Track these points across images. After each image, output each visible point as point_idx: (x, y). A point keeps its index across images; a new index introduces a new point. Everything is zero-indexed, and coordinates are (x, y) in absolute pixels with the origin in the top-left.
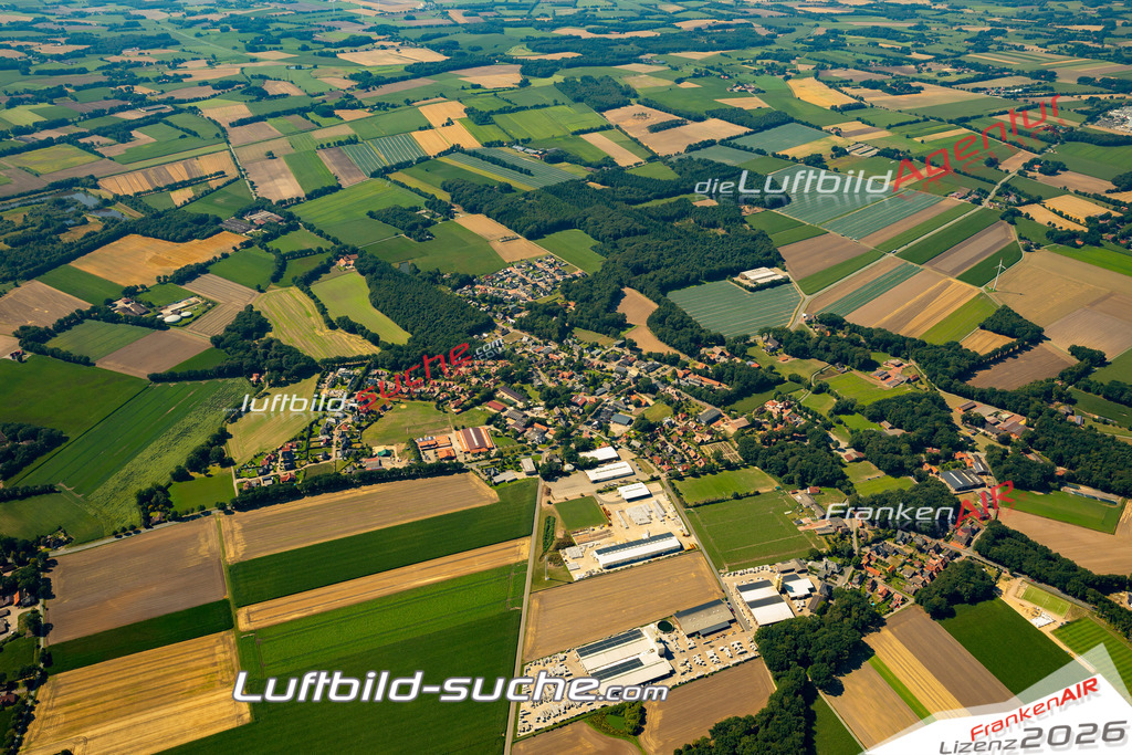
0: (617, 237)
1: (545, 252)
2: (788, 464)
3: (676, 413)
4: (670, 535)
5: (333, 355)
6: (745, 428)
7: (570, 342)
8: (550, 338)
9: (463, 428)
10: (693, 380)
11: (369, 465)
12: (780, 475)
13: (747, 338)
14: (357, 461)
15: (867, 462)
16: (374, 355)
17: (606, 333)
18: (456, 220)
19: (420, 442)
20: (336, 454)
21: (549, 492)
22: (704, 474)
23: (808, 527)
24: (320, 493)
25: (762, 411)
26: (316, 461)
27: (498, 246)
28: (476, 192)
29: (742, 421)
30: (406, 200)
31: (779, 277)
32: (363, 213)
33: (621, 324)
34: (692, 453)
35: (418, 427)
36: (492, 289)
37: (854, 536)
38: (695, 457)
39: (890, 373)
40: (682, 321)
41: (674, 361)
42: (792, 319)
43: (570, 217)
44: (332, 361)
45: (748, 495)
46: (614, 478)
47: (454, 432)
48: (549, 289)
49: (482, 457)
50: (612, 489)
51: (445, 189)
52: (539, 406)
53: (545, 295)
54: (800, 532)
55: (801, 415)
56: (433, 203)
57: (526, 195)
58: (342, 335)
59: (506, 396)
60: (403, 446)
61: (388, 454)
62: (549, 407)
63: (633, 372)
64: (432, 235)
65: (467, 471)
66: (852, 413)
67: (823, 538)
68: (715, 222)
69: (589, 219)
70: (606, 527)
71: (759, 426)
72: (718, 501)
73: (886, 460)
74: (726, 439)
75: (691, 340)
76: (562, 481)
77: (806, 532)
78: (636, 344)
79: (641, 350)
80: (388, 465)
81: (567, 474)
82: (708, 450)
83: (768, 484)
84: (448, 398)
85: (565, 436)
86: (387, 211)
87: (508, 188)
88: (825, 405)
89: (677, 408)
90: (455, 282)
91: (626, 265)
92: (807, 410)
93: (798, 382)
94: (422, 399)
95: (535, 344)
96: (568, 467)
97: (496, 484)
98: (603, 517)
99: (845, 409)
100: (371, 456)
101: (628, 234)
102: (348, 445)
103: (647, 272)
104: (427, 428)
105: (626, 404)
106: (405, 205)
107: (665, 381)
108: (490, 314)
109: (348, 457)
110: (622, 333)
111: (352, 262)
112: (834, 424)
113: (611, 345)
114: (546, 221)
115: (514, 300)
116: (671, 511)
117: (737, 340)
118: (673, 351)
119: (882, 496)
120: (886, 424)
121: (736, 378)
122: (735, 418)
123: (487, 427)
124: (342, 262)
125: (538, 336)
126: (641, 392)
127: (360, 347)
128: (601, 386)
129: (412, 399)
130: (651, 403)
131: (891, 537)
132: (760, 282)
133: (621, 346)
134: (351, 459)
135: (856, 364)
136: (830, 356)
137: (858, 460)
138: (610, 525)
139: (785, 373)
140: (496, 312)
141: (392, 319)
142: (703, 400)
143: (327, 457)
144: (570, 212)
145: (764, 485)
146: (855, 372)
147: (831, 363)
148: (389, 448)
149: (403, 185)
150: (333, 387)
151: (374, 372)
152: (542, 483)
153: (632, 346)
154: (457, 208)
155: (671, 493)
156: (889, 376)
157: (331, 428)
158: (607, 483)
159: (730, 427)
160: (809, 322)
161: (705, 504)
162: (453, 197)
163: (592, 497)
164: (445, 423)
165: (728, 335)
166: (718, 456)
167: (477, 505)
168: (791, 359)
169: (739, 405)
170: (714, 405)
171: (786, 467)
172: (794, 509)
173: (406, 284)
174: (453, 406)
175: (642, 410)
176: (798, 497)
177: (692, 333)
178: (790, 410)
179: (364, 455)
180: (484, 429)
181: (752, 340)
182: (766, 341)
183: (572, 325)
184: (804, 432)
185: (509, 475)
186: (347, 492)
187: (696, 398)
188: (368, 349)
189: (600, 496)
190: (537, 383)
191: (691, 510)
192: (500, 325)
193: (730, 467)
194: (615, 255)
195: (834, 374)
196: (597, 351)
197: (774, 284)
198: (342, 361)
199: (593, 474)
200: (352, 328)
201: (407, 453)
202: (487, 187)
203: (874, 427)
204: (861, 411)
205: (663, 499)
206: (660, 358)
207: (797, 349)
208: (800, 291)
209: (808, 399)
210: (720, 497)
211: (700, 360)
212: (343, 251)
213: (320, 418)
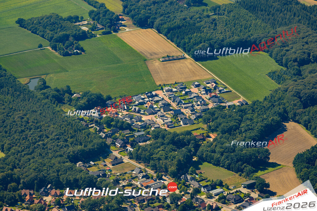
0: (304, 62)
7: (189, 177)
17: (239, 170)
18: (120, 35)
27: (155, 65)
32: (13, 21)
33: (262, 163)
36: (125, 113)
48: (193, 117)
53: (184, 123)
56: (99, 14)
64: (82, 50)
78: (268, 186)
79: (274, 194)
86: (40, 21)
90: (82, 102)
91: (298, 94)
95: (147, 177)
106: (65, 15)
108: (109, 141)
110: (259, 173)
115: (145, 127)
125: (154, 168)
133: (251, 187)
140: (116, 139)
154: (127, 20)
162: (125, 7)
173: (24, 100)
183: (202, 160)
192: (116, 153)
196: (219, 190)
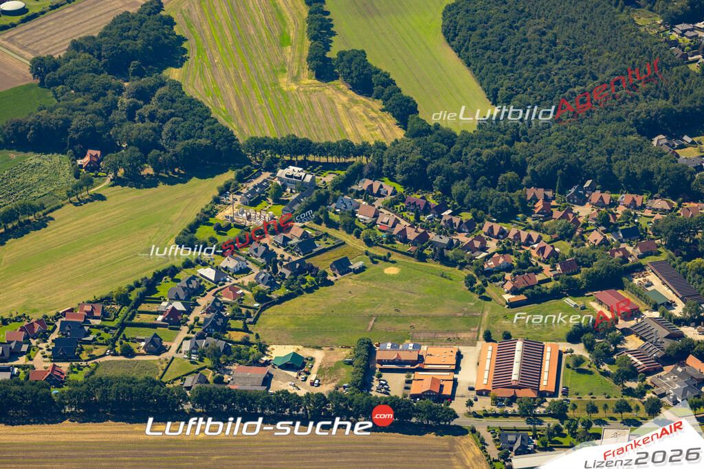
9: (505, 337)
11: (241, 378)
14: (218, 367)
19: (385, 352)
20: (179, 343)
24: (100, 419)
26: (128, 353)
35: (404, 319)
47: (480, 343)
49: (514, 408)
59: (657, 287)
60: (344, 354)
61: (296, 364)
65: (459, 432)
80: (284, 383)
84: (509, 268)
94: (445, 261)
100: (256, 363)
102: (217, 326)
104: (419, 325)
109: (202, 356)
123: (565, 346)
129: (422, 258)
134: (208, 362)
143: (157, 347)
148: (305, 353)
150: (254, 203)
151: (363, 185)
157: (200, 291)
164: (470, 319)
174: (509, 286)
179: (241, 358)
180: (554, 349)
213: (188, 264)
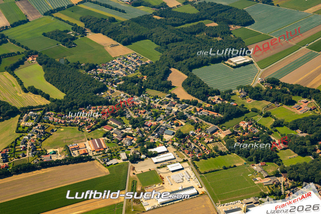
0: (167, 43)
1: (132, 52)
2: (250, 152)
3: (196, 129)
4: (192, 187)
5: (26, 105)
6: (230, 135)
7: (144, 95)
8: (134, 94)
9: (92, 139)
10: (205, 112)
11: (45, 158)
12: (246, 157)
13: (231, 91)
14: (39, 157)
15: (289, 150)
16: (47, 105)
17: (162, 91)
18: (87, 36)
19: (71, 147)
20: (29, 154)
21: (134, 169)
22: (209, 158)
23: (259, 182)
24: (21, 173)
25: (238, 126)
26: (19, 158)
27: (108, 49)
28: (97, 22)
29: (228, 132)
30: (62, 27)
31: (248, 60)
32: (40, 34)
33: (169, 86)
34: (203, 148)
35: (70, 139)
36: (106, 70)
37: (282, 185)
38: (205, 149)
39: (301, 106)
40: (199, 84)
41: (195, 103)
42: (254, 81)
43: (144, 33)
44: (26, 108)
45: (230, 167)
46: (165, 161)
47: (87, 141)
48: (134, 70)
49: (101, 153)
50: (164, 166)
51: (82, 21)
52: (129, 127)
53: (132, 73)
54: (256, 184)
55: (257, 128)
56: (76, 28)
57: (122, 23)
58: (31, 95)
59: (113, 123)
60: (62, 149)
61: (55, 153)
62: (134, 128)
63: (175, 109)
64: (75, 44)
65: (93, 160)
66: (282, 126)
67: (267, 187)
68: (216, 34)
69: (153, 34)
70: (162, 185)
71: (236, 134)
72: (216, 171)
73: (298, 148)
74: (220, 141)
75: (204, 93)
76: (140, 163)
77: (258, 184)
79: (179, 99)
80: (54, 158)
81: (143, 160)
82: (211, 146)
83: (240, 162)
84: (84, 125)
85: (142, 141)
86: (53, 32)
87: (113, 20)
88: (269, 123)
89: (197, 126)
90: (87, 68)
91: (172, 57)
92: (260, 125)
93: (256, 112)
94: (71, 126)
95: (127, 97)
96: (143, 156)
97: (108, 166)
98: (160, 180)
99: (279, 124)
100: (46, 154)
101: (173, 41)
102: (34, 149)
103: (182, 60)
104: (74, 140)
105: (172, 125)
106: (62, 30)
107: (190, 113)
108: (105, 83)
109: (35, 155)
110: (170, 91)
111: (35, 59)
112: (273, 132)
113: (164, 96)
114: (132, 36)
115: (117, 76)
116: (193, 176)
117: (226, 92)
118: (194, 99)
119: (296, 166)
120: (299, 131)
121: (225, 111)
122: (225, 130)
124: (30, 59)
125: (129, 93)
126: (179, 119)
127: (40, 101)
128: (159, 117)
129: (67, 126)
130: (184, 124)
131: (300, 185)
132: (238, 63)
133: (169, 97)
134: (36, 156)
135: (285, 102)
136: (272, 99)
137: (284, 149)
138: (163, 184)
139: (250, 108)
140: (107, 82)
141: (56, 87)
142: (209, 122)
143: (24, 155)
144: (144, 31)
145: (238, 162)
146: (284, 106)
147: (272, 102)
148: (55, 150)
149: (60, 19)
150: (27, 121)
151: (47, 113)
152: (130, 164)
153: (175, 97)
154: (88, 30)
155: (193, 167)
156: (301, 108)
157: (26, 141)
158: (162, 163)
159: (222, 135)
160: (262, 83)
161: (210, 172)
162: (86, 25)
163: (155, 170)
164: (83, 137)
165: (222, 90)
166: (216, 149)
167: (99, 176)
168: (253, 101)
169: (227, 124)
170: (214, 124)
171: (249, 153)
172: (253, 173)
173: (63, 69)
174: (86, 128)
175: (179, 128)
176: (255, 168)
177: (204, 90)
178: (252, 126)
179: (43, 154)
180: (102, 139)
181: (233, 92)
182: (241, 92)
183: (145, 88)
184: (258, 136)
185: (114, 161)
186: (34, 172)
187: (206, 121)
188: (43, 102)
189: (159, 170)
190: (128, 116)
191: (202, 175)
192: (110, 88)
193: (222, 154)
194: (166, 52)
195: (273, 107)
196: (158, 100)
197: (245, 64)
198: (31, 108)
199: (155, 159)
200: (36, 92)
201: (64, 152)
202: (103, 19)
203: (293, 133)
204: (287, 125)
205: (189, 170)
206: (188, 102)
207: (256, 96)
208: (258, 67)
209: (261, 120)
210: (217, 169)
211: (208, 103)
212: (30, 53)
213: (21, 136)
